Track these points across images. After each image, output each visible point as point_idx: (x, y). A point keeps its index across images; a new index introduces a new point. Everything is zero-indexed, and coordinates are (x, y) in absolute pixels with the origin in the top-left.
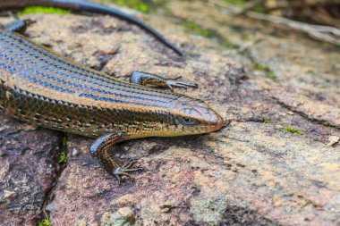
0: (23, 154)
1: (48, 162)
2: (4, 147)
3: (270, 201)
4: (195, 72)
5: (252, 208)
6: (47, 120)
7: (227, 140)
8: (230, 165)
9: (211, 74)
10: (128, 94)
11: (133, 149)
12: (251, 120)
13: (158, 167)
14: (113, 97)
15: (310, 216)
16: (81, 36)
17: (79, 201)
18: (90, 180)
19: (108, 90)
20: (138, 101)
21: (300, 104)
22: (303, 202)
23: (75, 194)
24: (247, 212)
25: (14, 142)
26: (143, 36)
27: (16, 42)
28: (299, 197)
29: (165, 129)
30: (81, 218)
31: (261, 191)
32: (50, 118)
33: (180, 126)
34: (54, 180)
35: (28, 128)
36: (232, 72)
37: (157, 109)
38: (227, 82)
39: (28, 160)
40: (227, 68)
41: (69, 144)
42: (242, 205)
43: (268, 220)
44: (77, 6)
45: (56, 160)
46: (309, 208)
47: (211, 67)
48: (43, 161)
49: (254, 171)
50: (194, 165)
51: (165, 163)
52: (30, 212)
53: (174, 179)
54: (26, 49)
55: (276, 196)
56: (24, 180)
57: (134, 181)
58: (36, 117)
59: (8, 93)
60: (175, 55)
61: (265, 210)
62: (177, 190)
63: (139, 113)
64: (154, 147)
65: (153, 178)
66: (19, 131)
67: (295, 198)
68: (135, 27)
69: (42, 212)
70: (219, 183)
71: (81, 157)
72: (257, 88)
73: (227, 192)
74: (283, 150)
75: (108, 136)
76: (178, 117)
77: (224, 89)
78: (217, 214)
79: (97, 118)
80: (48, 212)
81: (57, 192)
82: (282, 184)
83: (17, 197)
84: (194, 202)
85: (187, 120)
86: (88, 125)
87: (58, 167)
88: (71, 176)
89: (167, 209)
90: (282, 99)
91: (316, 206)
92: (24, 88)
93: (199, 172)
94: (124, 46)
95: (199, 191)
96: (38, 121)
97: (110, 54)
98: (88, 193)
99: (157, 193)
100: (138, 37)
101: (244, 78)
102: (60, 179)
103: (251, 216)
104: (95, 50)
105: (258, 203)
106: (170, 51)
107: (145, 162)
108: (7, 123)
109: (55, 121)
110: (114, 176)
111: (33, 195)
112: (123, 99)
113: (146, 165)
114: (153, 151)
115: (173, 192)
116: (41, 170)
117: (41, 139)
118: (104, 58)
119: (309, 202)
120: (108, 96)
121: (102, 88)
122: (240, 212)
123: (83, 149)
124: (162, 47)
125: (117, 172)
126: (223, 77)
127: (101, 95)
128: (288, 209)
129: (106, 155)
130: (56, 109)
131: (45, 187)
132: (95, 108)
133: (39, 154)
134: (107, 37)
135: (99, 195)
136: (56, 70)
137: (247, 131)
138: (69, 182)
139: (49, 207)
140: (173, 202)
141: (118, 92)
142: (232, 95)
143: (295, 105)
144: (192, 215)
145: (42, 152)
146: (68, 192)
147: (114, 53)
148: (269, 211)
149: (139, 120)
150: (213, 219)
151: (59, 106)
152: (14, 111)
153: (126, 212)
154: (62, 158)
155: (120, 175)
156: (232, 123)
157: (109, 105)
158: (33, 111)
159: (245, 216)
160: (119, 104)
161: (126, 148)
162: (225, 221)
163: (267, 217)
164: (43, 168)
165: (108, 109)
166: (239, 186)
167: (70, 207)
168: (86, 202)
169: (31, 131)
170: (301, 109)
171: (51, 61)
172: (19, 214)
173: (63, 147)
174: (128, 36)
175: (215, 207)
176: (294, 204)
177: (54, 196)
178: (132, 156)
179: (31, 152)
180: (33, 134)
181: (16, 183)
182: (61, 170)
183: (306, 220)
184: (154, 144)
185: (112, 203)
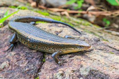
0: (32, 59)
1: (39, 61)
2: (27, 57)
3: (103, 68)
4: (84, 37)
5: (97, 70)
6: (40, 48)
7: (92, 54)
8: (92, 60)
9: (89, 38)
10: (63, 40)
11: (64, 57)
12: (100, 50)
13: (71, 61)
14: (59, 41)
15: (114, 71)
16: (51, 27)
17: (48, 71)
18: (51, 65)
19: (57, 39)
20: (66, 41)
21: (115, 46)
22: (112, 68)
23: (47, 69)
24: (96, 71)
25: (30, 55)
26: (70, 29)
27: (32, 26)
28: (111, 66)
29: (74, 50)
30: (48, 75)
31: (100, 65)
32: (40, 47)
33: (78, 48)
34: (41, 66)
35: (34, 51)
36: (96, 39)
37: (71, 44)
38: (94, 41)
39: (33, 60)
40: (94, 38)
41: (46, 56)
42: (95, 69)
43: (102, 73)
44: (51, 21)
45: (42, 61)
46: (114, 69)
47: (89, 37)
48: (38, 61)
49: (99, 60)
50: (81, 60)
51: (73, 60)
52: (33, 74)
53: (75, 64)
54: (35, 28)
55: (104, 66)
56: (32, 66)
57: (64, 65)
58: (36, 47)
59: (29, 40)
60: (79, 33)
61: (101, 70)
62: (76, 66)
63: (66, 45)
64: (71, 56)
65: (70, 64)
66: (31, 52)
67: (110, 67)
68: (68, 27)
69: (37, 75)
70: (88, 64)
71: (49, 59)
72: (102, 42)
73: (90, 66)
74: (108, 56)
75: (57, 52)
76: (77, 46)
77: (92, 42)
78: (87, 72)
79: (54, 47)
80: (39, 75)
81: (42, 70)
82: (106, 63)
83: (30, 70)
84: (81, 69)
85: (80, 46)
86: (51, 49)
87: (42, 63)
88: (46, 64)
89: (73, 71)
90: (110, 45)
91: (116, 69)
92: (33, 38)
93: (83, 61)
94: (64, 30)
95: (82, 66)
96: (37, 48)
97: (59, 32)
98: (51, 69)
99: (70, 67)
100: (68, 29)
101: (99, 41)
102: (43, 66)
103: (97, 72)
104: (55, 31)
105: (99, 68)
106: (78, 33)
107: (67, 60)
108: (28, 50)
109: (42, 48)
110: (58, 64)
111: (34, 70)
112: (62, 41)
113: (68, 61)
114: (70, 57)
115: (75, 67)
116: (37, 63)
117: (38, 55)
118: (57, 33)
119: (114, 68)
120: (57, 40)
121: (56, 38)
122: (94, 71)
123: (50, 57)
124: (75, 31)
125: (59, 63)
126: (93, 39)
127: (55, 40)
128: (108, 70)
129: (56, 58)
130: (42, 44)
131: (38, 68)
132: (53, 44)
133: (37, 59)
134: (59, 28)
135: (53, 69)
136: (43, 33)
137: (98, 52)
138: (45, 66)
139: (39, 73)
140: (75, 69)
141: (60, 39)
142: (95, 44)
143: (113, 47)
144: (80, 73)
145: (38, 58)
146: (45, 69)
147: (61, 32)
148: (102, 70)
149: (66, 47)
150: (86, 74)
151: (43, 43)
152: (30, 45)
153: (61, 72)
154: (44, 60)
155: (60, 64)
156: (94, 50)
157: (58, 43)
158: (36, 45)
159: (95, 72)
160: (61, 43)
161: (62, 57)
162: (90, 74)
163: (101, 72)
164: (38, 62)
165: (57, 44)
166: (94, 64)
167: (45, 73)
168: (50, 71)
169: (35, 52)
170: (115, 48)
171: (42, 31)
172: (30, 75)
173: (44, 57)
174: (65, 28)
175: (87, 70)
176: (109, 69)
177: (41, 71)
178: (64, 59)
179: (35, 58)
180: (35, 53)
181: (30, 66)
182: (43, 64)
183: (113, 72)
184: (71, 55)
185: (57, 71)
